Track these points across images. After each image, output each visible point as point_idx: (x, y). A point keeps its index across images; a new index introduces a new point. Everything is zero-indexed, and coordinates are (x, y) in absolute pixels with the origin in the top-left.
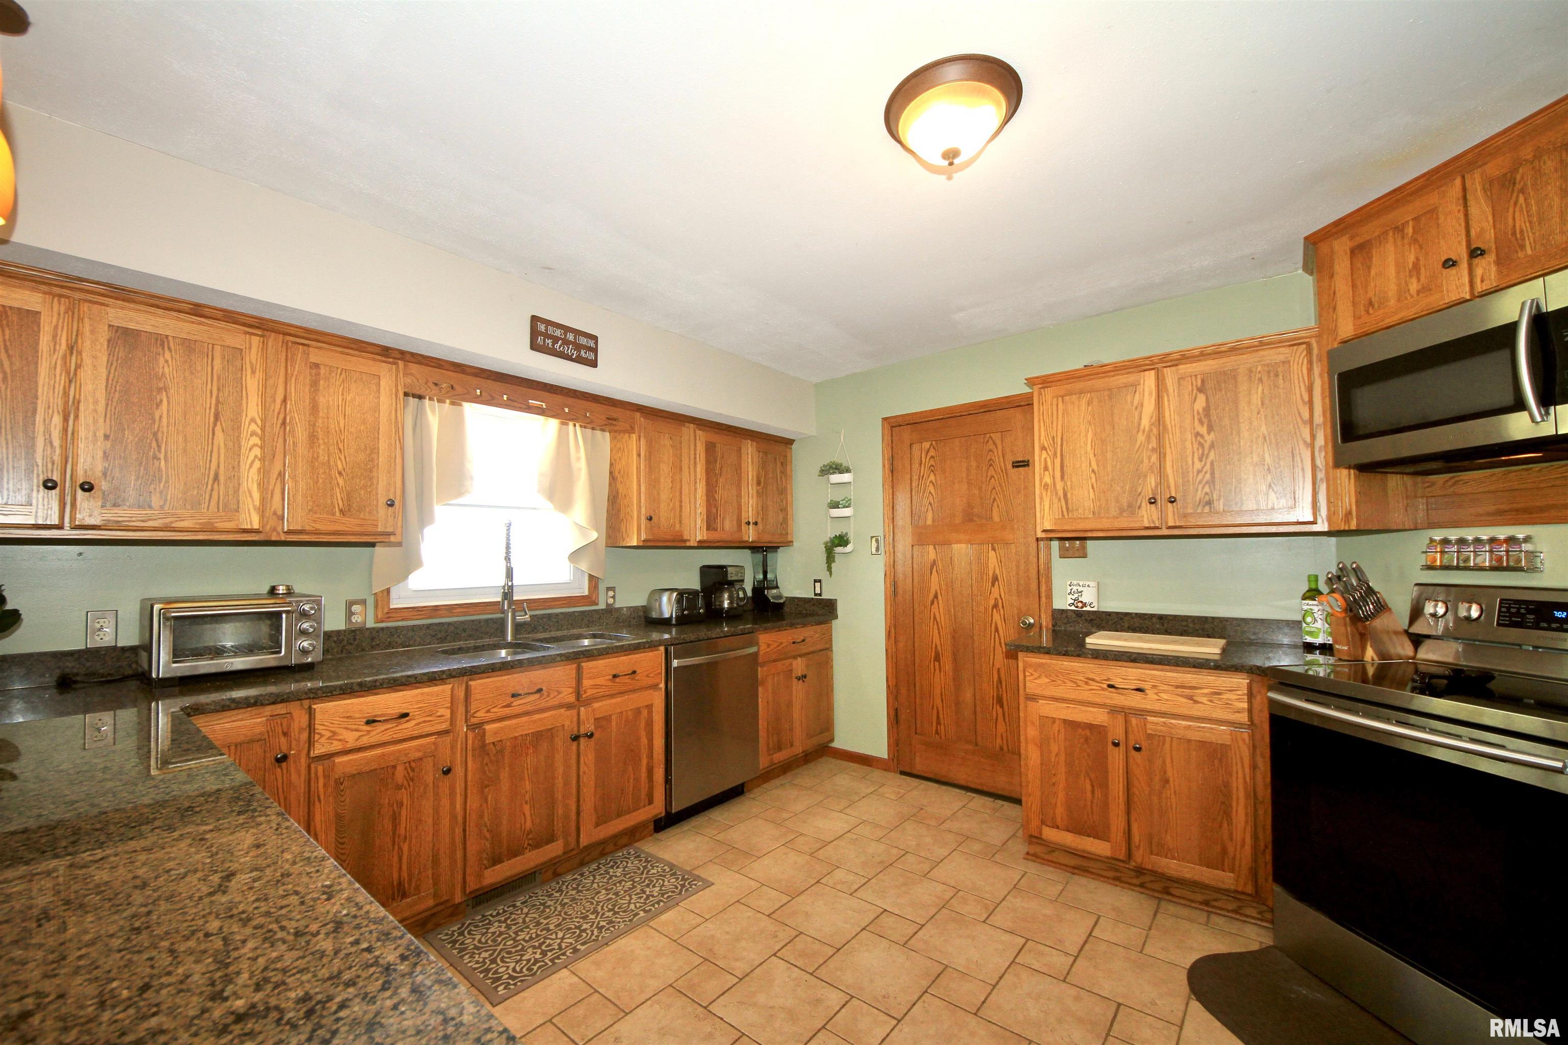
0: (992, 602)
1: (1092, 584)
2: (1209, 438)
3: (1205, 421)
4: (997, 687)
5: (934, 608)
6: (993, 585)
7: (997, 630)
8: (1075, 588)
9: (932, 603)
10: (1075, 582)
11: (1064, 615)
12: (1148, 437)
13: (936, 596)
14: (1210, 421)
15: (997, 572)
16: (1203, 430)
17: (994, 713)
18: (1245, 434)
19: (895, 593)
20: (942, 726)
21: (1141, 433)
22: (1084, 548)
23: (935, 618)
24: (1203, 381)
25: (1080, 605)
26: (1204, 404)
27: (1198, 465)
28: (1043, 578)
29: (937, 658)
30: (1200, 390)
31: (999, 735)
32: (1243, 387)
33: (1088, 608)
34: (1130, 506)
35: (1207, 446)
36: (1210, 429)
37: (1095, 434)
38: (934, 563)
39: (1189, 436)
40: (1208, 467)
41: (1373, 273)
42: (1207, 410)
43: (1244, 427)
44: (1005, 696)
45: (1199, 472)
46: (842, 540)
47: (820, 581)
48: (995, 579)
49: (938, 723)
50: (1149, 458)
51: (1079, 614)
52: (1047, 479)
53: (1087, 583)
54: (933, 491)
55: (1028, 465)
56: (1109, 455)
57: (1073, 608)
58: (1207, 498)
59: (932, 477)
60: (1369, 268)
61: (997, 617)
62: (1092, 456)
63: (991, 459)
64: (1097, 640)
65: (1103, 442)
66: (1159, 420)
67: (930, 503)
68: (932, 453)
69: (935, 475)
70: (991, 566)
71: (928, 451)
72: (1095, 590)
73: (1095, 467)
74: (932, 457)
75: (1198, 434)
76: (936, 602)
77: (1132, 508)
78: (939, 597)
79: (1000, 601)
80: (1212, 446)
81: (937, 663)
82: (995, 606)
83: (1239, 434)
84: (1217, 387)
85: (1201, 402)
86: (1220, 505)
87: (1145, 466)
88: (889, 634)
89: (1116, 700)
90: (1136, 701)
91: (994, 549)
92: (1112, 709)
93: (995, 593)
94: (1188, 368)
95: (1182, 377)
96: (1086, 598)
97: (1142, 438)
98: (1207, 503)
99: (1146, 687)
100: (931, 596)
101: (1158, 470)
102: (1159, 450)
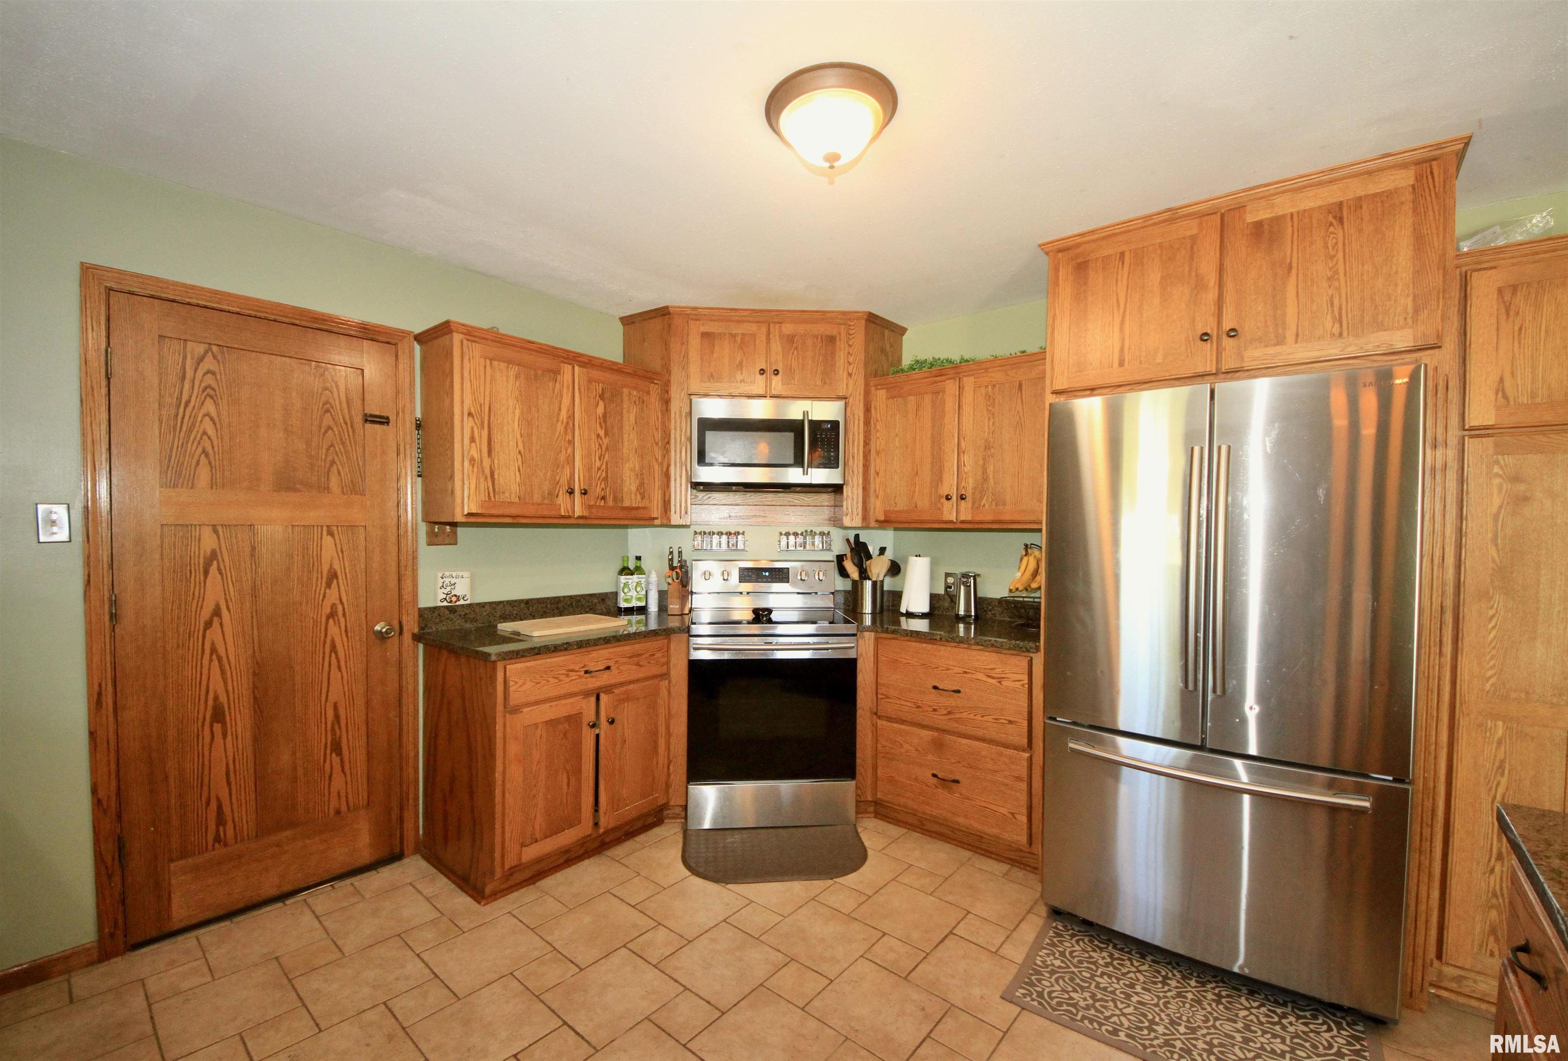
0: (327, 610)
1: (466, 574)
2: (606, 441)
3: (603, 425)
4: (333, 729)
5: (214, 634)
6: (329, 585)
7: (334, 648)
8: (447, 580)
9: (208, 624)
10: (447, 574)
11: (436, 614)
12: (566, 428)
13: (217, 612)
14: (606, 427)
15: (337, 566)
16: (602, 433)
17: (328, 765)
18: (626, 444)
19: (114, 617)
20: (230, 825)
21: (560, 423)
22: (455, 533)
23: (214, 650)
24: (603, 389)
25: (454, 599)
26: (603, 411)
27: (598, 463)
28: (404, 569)
29: (218, 715)
30: (602, 397)
31: (334, 794)
32: (625, 405)
33: (461, 602)
34: (550, 493)
35: (604, 447)
36: (606, 434)
37: (522, 413)
38: (214, 556)
39: (594, 437)
40: (604, 467)
41: (715, 355)
42: (605, 416)
43: (626, 437)
44: (344, 736)
45: (599, 469)
48: (333, 576)
49: (221, 821)
50: (567, 450)
51: (452, 610)
52: (474, 453)
53: (461, 574)
54: (211, 432)
55: (388, 423)
56: (534, 438)
57: (445, 604)
58: (603, 494)
59: (210, 407)
60: (712, 352)
61: (333, 630)
62: (519, 437)
63: (327, 402)
65: (529, 423)
66: (571, 418)
67: (204, 451)
68: (209, 363)
69: (216, 403)
70: (325, 554)
71: (201, 359)
72: (468, 580)
73: (521, 447)
74: (209, 372)
75: (598, 436)
76: (215, 619)
77: (553, 495)
78: (224, 612)
79: (340, 607)
80: (607, 449)
81: (217, 727)
82: (332, 615)
83: (623, 442)
84: (610, 396)
85: (600, 410)
86: (610, 503)
87: (562, 457)
88: (96, 702)
89: (593, 683)
90: (605, 679)
91: (331, 533)
92: (586, 694)
93: (332, 596)
94: (596, 374)
95: (590, 381)
96: (458, 591)
97: (560, 427)
98: (603, 498)
99: (610, 663)
100: (206, 614)
101: (571, 460)
102: (571, 442)
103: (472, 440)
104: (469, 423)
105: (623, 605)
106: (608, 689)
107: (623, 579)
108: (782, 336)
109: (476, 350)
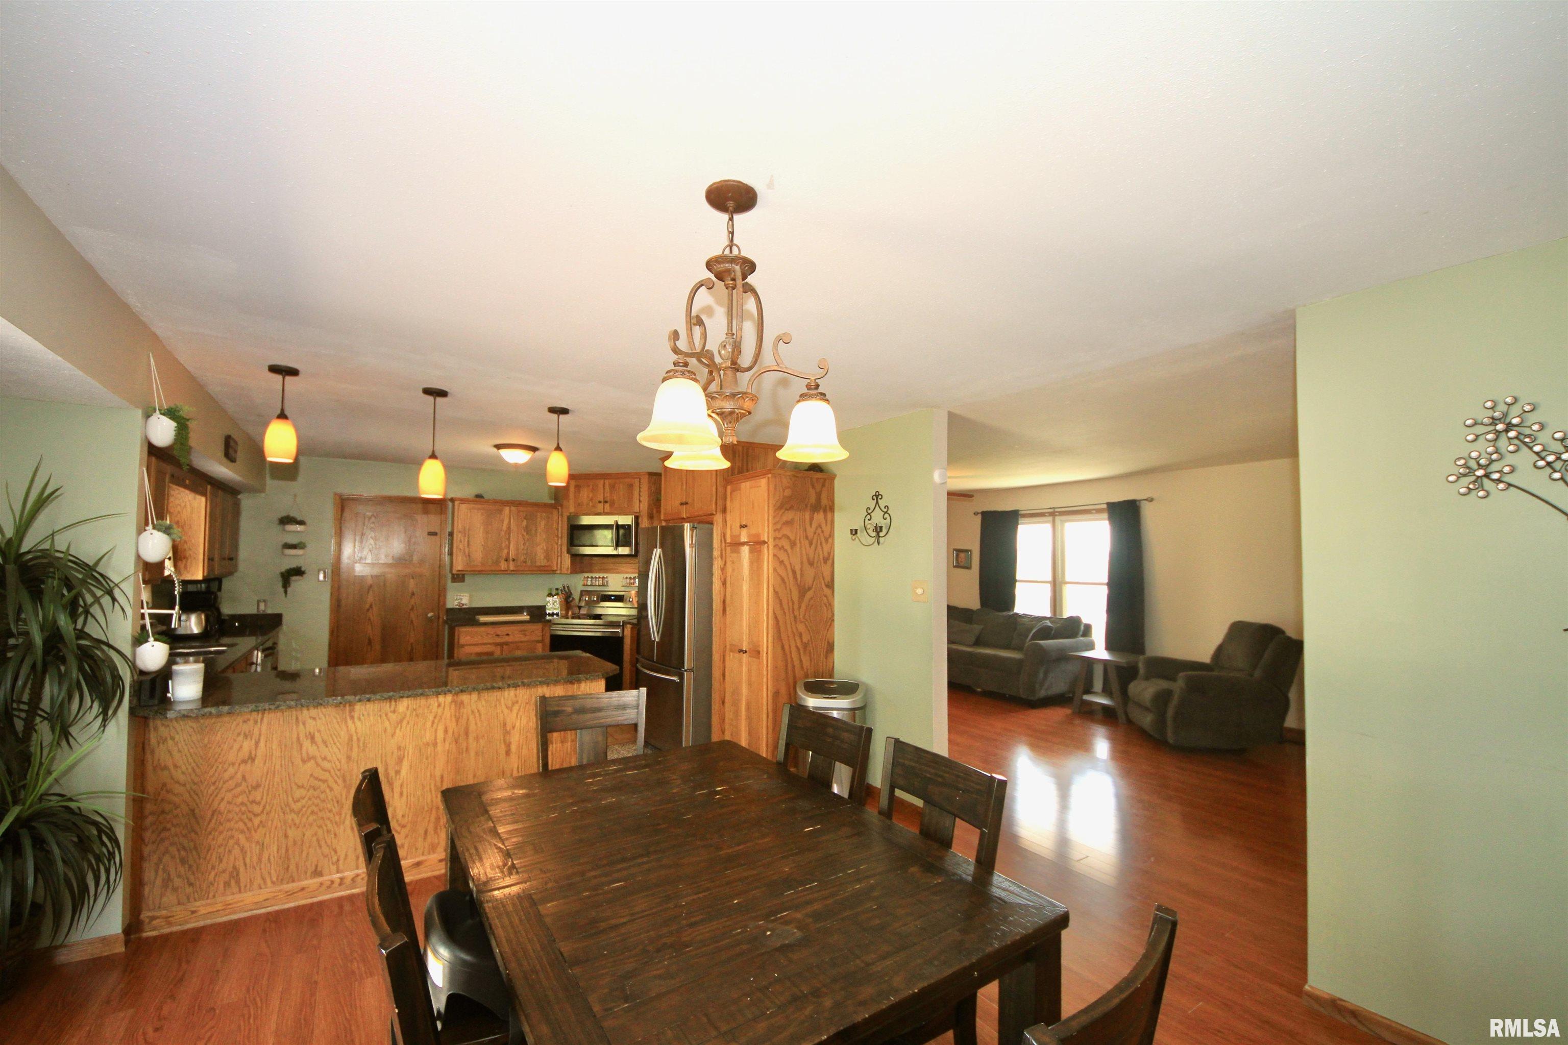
0: (410, 607)
1: (468, 595)
2: (527, 537)
3: (526, 530)
4: (411, 653)
5: (369, 613)
6: (411, 598)
7: (411, 621)
8: (459, 597)
9: (368, 610)
10: (460, 594)
11: (454, 610)
12: (506, 533)
13: (371, 606)
14: (528, 530)
15: (415, 590)
16: (525, 534)
19: (339, 606)
21: (503, 531)
22: (462, 578)
23: (369, 619)
24: (526, 515)
25: (462, 605)
27: (522, 547)
28: (442, 592)
29: (370, 642)
30: (525, 518)
32: (537, 520)
33: (465, 607)
34: (497, 561)
36: (527, 534)
37: (484, 528)
38: (371, 587)
39: (521, 535)
40: (526, 548)
42: (527, 527)
43: (538, 533)
45: (523, 550)
46: (298, 572)
47: (264, 601)
48: (413, 594)
50: (506, 542)
51: (461, 609)
52: (461, 547)
53: (464, 595)
54: (372, 544)
55: (437, 535)
56: (490, 538)
57: (458, 606)
58: (525, 559)
59: (372, 534)
61: (412, 615)
62: (482, 538)
64: (483, 619)
65: (488, 533)
66: (509, 528)
67: (369, 551)
68: (372, 521)
69: (374, 533)
70: (411, 586)
71: (370, 518)
72: (469, 597)
73: (483, 542)
74: (372, 524)
75: (523, 535)
76: (371, 610)
77: (497, 562)
78: (374, 606)
79: (415, 606)
80: (528, 540)
82: (412, 609)
83: (537, 537)
84: (530, 518)
85: (525, 523)
86: (529, 563)
87: (503, 545)
88: (332, 632)
89: (499, 640)
90: (506, 639)
91: (413, 578)
92: (497, 644)
93: (412, 602)
94: (521, 508)
95: (519, 512)
96: (464, 602)
97: (503, 533)
98: (525, 562)
99: (510, 633)
100: (367, 606)
101: (509, 547)
102: (509, 539)
103: (461, 542)
104: (460, 535)
105: (548, 612)
106: (506, 644)
107: (549, 599)
108: (610, 485)
109: (464, 507)
